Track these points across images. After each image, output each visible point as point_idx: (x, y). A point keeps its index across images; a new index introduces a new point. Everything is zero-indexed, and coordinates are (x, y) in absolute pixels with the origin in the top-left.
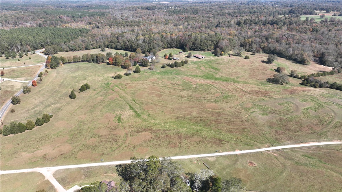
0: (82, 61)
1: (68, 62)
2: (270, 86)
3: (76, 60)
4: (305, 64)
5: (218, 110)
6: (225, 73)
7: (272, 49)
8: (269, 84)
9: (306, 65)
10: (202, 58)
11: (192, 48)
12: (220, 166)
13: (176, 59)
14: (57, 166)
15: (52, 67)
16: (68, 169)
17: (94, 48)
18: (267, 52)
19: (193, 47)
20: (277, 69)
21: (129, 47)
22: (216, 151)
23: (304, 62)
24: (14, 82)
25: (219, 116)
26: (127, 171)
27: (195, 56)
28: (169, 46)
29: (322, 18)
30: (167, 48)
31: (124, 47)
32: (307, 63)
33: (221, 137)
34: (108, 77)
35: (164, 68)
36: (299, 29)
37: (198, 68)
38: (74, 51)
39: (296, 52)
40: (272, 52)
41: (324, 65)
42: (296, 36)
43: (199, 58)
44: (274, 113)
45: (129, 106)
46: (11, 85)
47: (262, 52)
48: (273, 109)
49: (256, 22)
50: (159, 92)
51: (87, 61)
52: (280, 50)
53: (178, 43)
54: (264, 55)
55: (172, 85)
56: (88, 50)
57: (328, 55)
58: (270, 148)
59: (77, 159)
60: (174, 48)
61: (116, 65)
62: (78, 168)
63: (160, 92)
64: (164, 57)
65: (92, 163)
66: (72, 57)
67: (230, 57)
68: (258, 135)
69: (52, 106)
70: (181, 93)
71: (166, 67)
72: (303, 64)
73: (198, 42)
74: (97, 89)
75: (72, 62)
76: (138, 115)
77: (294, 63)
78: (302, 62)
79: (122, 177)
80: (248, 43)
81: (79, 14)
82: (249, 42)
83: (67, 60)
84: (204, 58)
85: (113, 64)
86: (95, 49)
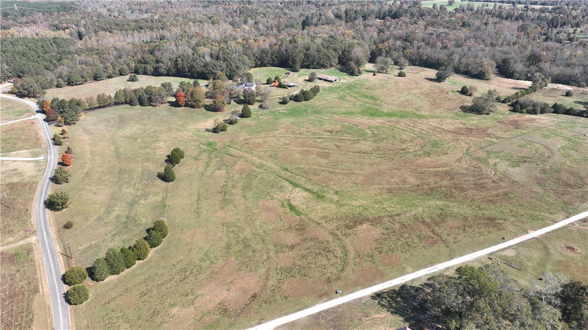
0: (116, 104)
1: (88, 108)
2: (474, 118)
3: (103, 104)
4: (485, 78)
5: (443, 169)
6: (393, 104)
7: (425, 58)
8: (472, 116)
9: (487, 80)
10: (336, 80)
11: (304, 65)
12: (532, 262)
13: (293, 86)
14: (264, 323)
15: (67, 121)
16: (292, 322)
17: (109, 77)
18: (417, 63)
19: (306, 62)
20: (462, 89)
21: (187, 70)
22: (504, 238)
23: (484, 76)
24: (11, 162)
25: (453, 178)
26: (399, 303)
27: (320, 79)
28: (259, 63)
29: (451, 5)
30: (254, 67)
31: (173, 70)
32: (488, 77)
33: (486, 212)
34: (198, 130)
35: (286, 104)
36: (444, 23)
37: (341, 98)
38: (74, 85)
39: (464, 60)
40: (423, 62)
41: (511, 78)
42: (450, 34)
43: (331, 81)
44: (525, 161)
45: (288, 182)
46: (12, 170)
47: (408, 64)
48: (518, 155)
49: (365, 14)
50: (317, 150)
51: (126, 103)
52: (438, 59)
53: (275, 57)
54: (415, 69)
55: (329, 133)
56: (100, 80)
57: (515, 63)
58: (569, 219)
59: (289, 299)
60: (267, 66)
61: (192, 107)
62: (308, 316)
63: (319, 148)
64: (266, 84)
65: (326, 301)
66: (96, 97)
67: (374, 75)
68: (534, 200)
69: (142, 201)
70: (358, 145)
71: (288, 102)
72: (483, 79)
73: (312, 51)
74: (198, 155)
75: (96, 108)
76: (320, 197)
77: (467, 77)
78: (481, 76)
79: (400, 316)
80: (383, 50)
81: (16, 9)
82: (385, 47)
83: (87, 104)
84: (337, 80)
85: (186, 105)
86: (111, 78)
